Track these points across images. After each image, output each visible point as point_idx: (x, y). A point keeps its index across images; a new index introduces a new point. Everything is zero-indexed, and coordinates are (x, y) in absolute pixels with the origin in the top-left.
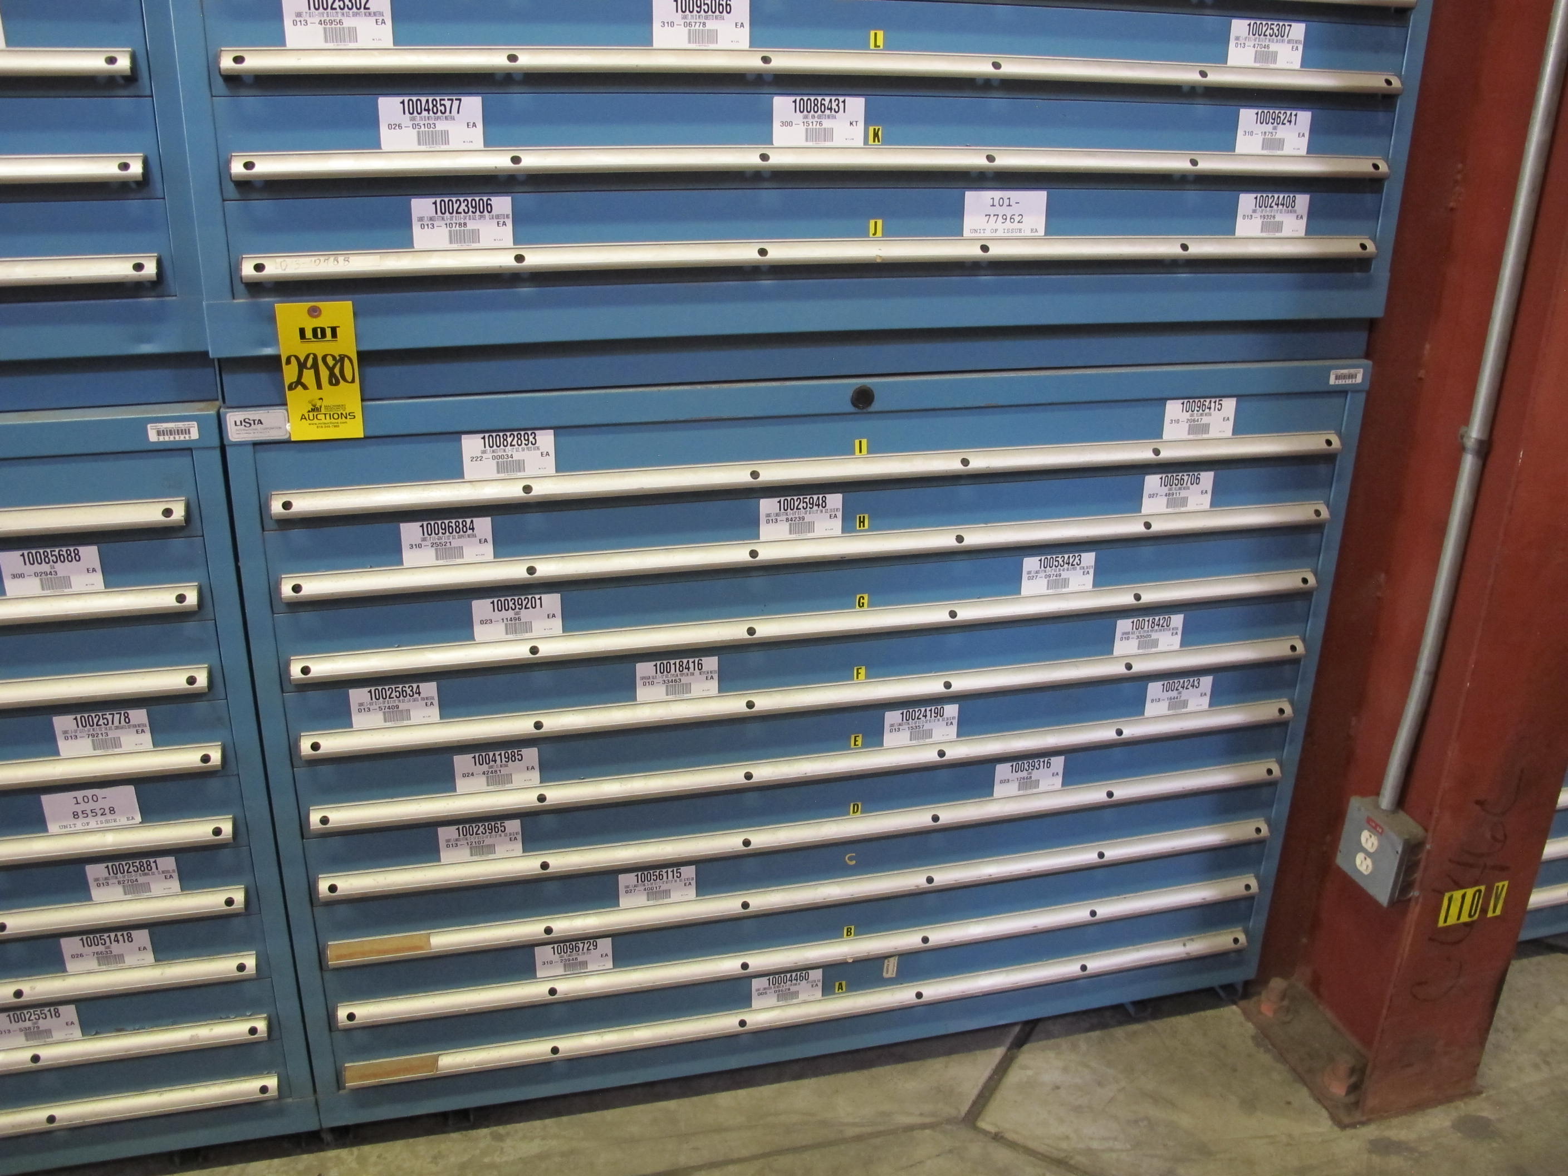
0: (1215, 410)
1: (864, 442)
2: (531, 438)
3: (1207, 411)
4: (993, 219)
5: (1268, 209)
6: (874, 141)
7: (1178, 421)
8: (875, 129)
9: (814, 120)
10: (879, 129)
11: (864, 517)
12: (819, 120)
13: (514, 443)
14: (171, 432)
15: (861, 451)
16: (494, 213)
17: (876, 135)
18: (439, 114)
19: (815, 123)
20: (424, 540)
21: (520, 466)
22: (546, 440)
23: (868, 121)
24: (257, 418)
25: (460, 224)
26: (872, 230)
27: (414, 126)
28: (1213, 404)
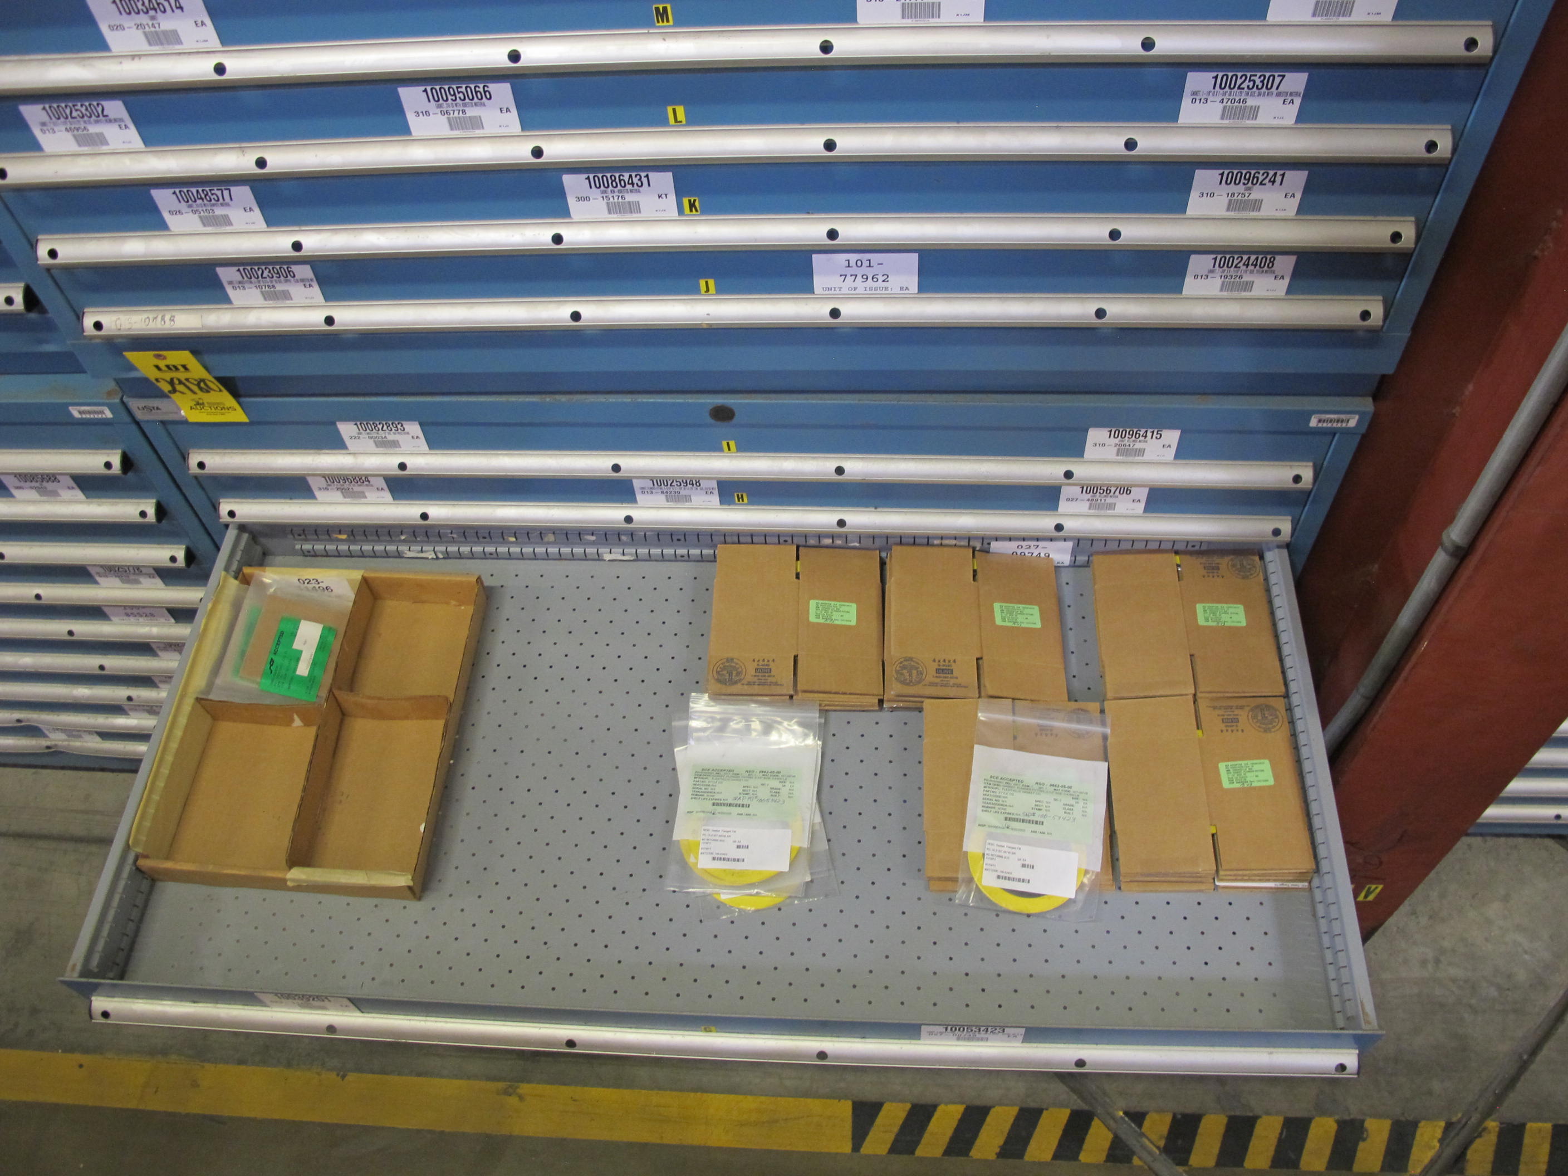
0: (1152, 437)
1: (732, 444)
2: (399, 426)
3: (1141, 438)
4: (851, 279)
5: (1232, 269)
6: (691, 211)
7: (1104, 445)
8: (690, 201)
9: (614, 195)
10: (695, 201)
11: (742, 496)
12: (620, 195)
13: (385, 428)
14: (89, 412)
15: (729, 449)
16: (297, 277)
17: (692, 205)
18: (213, 201)
19: (616, 198)
20: (329, 485)
21: (395, 444)
22: (414, 428)
23: (679, 193)
24: (155, 406)
25: (269, 286)
26: (703, 288)
27: (195, 212)
28: (1149, 434)
